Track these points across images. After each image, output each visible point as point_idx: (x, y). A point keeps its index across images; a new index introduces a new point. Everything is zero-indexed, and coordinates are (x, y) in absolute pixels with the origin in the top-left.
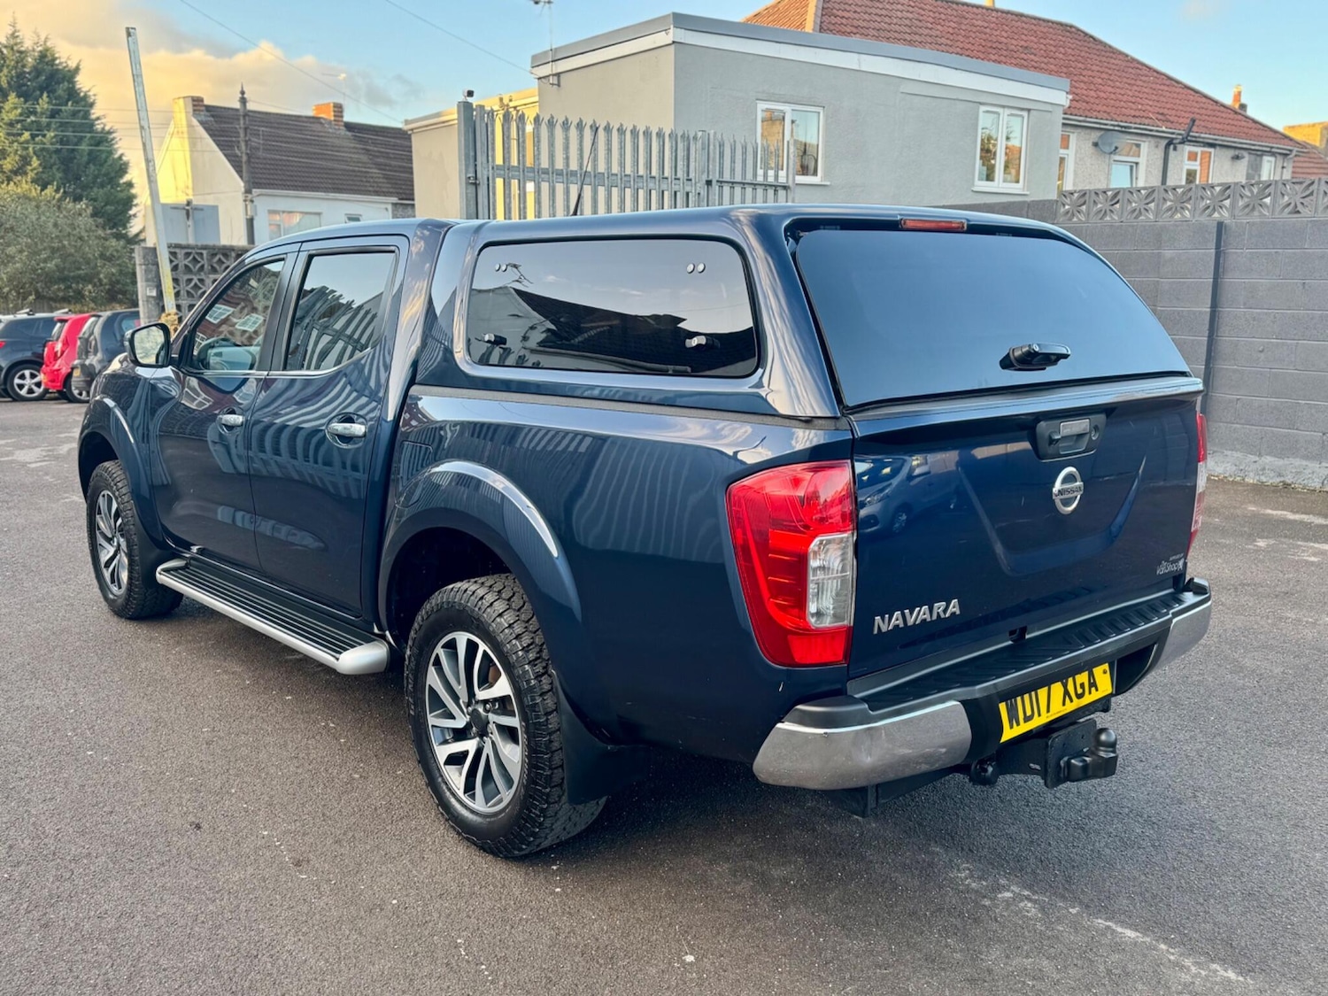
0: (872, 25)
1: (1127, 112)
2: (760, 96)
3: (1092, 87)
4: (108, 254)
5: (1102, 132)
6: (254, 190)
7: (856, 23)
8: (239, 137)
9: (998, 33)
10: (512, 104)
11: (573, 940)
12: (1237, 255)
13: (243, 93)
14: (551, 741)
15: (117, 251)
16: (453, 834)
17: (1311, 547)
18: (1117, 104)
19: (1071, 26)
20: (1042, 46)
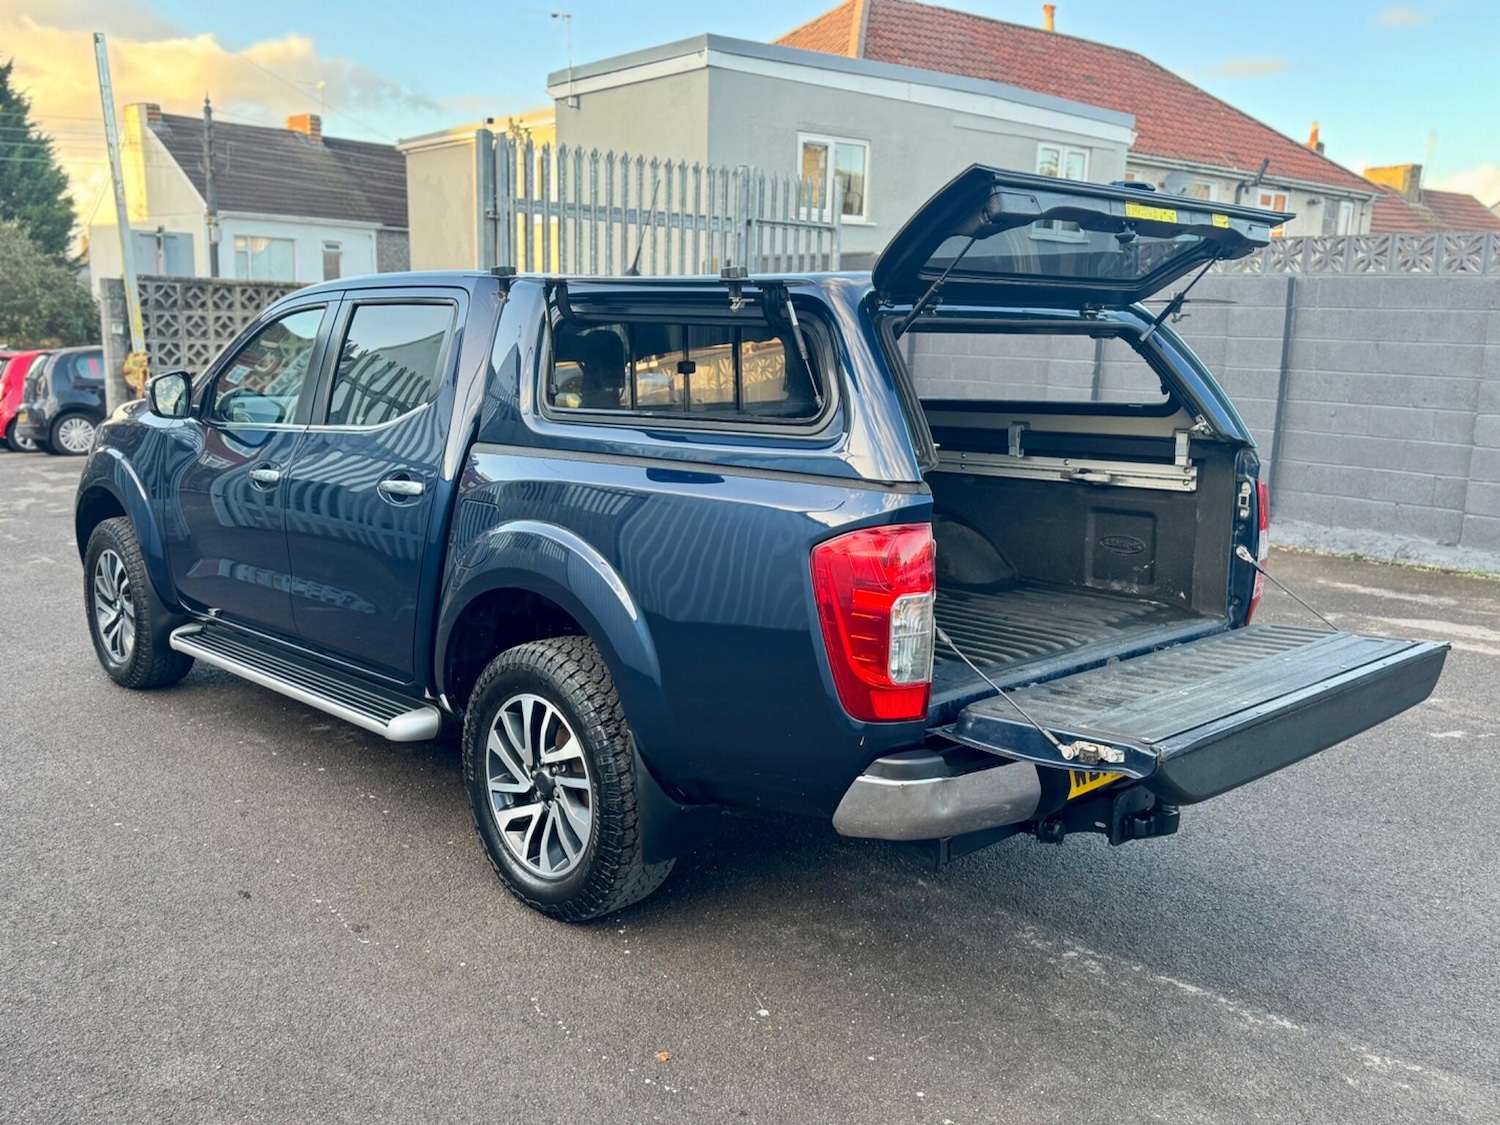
0: (921, 48)
1: (1196, 150)
2: (801, 127)
3: (1159, 121)
4: (48, 281)
5: (1169, 172)
6: (219, 212)
7: (904, 46)
8: (202, 151)
9: (1057, 60)
10: (522, 126)
11: (647, 998)
12: (1310, 312)
13: (207, 101)
14: (623, 802)
15: (60, 279)
16: (514, 901)
17: (1381, 622)
18: (1186, 141)
19: (1137, 55)
20: (1105, 76)
